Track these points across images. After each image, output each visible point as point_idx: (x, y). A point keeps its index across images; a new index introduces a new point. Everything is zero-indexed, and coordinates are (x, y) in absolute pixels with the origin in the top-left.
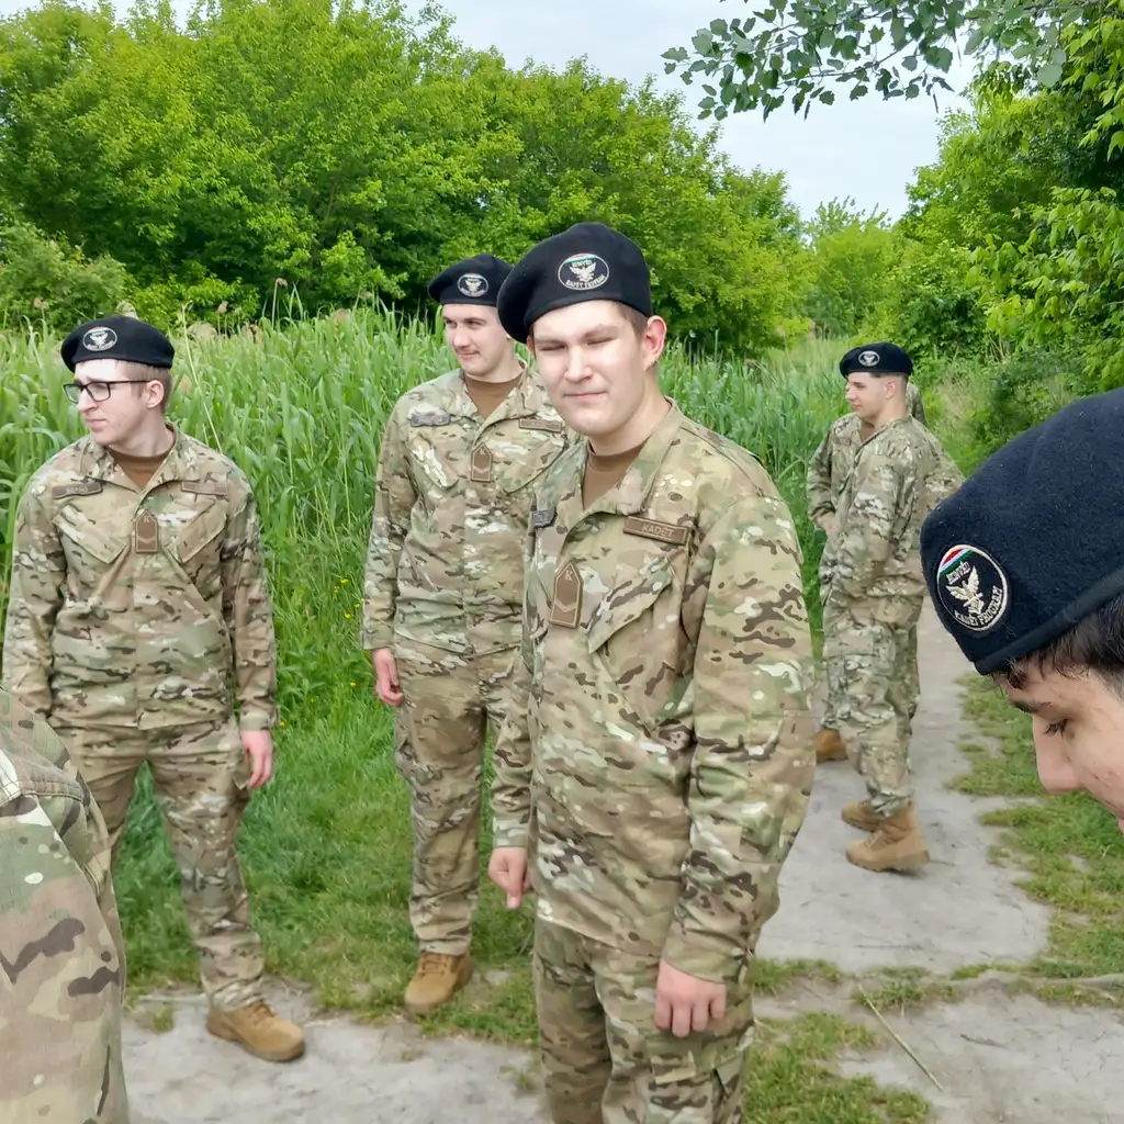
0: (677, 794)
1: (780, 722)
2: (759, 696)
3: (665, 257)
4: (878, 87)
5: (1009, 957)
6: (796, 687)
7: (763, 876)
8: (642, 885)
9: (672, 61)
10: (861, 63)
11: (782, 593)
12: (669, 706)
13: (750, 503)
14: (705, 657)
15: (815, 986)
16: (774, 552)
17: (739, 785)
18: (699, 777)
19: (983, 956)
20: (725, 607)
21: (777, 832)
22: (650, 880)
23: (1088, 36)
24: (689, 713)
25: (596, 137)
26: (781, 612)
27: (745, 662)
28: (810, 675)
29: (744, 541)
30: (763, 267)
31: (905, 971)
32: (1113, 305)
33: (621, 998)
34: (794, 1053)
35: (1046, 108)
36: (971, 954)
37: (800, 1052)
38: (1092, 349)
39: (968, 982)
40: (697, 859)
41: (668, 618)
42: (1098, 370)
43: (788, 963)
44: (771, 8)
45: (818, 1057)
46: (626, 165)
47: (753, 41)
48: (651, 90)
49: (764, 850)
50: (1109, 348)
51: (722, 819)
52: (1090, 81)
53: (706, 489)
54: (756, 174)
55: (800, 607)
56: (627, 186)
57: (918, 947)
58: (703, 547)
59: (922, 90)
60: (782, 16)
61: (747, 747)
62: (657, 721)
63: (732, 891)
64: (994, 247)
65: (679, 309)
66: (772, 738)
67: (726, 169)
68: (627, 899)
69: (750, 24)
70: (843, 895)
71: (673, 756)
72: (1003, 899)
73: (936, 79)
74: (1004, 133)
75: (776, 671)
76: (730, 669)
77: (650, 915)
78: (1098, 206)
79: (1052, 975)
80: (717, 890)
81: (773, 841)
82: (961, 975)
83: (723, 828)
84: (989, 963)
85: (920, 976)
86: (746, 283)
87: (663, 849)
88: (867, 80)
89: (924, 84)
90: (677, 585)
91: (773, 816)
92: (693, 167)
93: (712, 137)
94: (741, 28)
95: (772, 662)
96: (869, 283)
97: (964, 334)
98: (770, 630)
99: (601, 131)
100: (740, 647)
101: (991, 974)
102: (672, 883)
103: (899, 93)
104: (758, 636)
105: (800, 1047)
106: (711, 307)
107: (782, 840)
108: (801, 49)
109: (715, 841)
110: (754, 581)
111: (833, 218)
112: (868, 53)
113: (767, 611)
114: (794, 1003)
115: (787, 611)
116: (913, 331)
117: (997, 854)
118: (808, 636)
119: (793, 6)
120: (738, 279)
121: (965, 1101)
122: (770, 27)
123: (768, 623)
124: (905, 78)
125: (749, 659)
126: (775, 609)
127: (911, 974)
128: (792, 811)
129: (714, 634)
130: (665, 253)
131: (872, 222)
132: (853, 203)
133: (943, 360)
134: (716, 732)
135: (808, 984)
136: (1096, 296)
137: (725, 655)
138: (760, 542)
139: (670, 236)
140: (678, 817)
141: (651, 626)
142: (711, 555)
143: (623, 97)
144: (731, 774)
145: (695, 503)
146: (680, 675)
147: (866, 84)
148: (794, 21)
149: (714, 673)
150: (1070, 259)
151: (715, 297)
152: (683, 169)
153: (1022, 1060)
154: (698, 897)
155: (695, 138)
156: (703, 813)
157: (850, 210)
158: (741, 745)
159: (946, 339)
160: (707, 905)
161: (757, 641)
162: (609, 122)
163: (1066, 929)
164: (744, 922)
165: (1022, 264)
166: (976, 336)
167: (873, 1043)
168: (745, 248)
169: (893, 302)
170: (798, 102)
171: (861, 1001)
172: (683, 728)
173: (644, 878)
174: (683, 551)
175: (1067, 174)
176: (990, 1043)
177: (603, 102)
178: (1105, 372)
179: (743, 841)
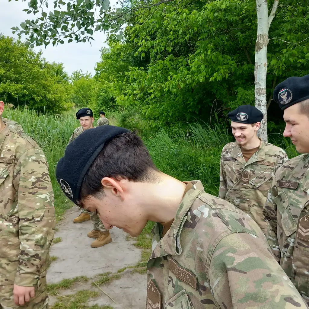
0: (16, 237)
1: (44, 210)
2: (38, 204)
3: (30, 87)
4: (75, 39)
5: (132, 264)
6: (49, 200)
7: (43, 254)
8: (8, 264)
9: (14, 30)
10: (70, 33)
11: (42, 174)
12: (11, 211)
13: (31, 150)
14: (20, 195)
15: (81, 283)
16: (39, 163)
17: (33, 229)
18: (21, 229)
19: (125, 265)
20: (25, 179)
21: (46, 241)
22: (10, 263)
23: (133, 29)
24: (17, 212)
25: (5, 53)
26: (42, 179)
27: (32, 195)
28: (52, 196)
29: (30, 160)
30: (59, 89)
31: (105, 274)
32: (146, 97)
33: (6, 300)
34: (76, 303)
35: (126, 46)
36: (122, 265)
37: (77, 302)
38: (143, 108)
39: (121, 273)
40: (23, 253)
41: (9, 185)
42: (145, 113)
43: (73, 278)
44: (42, 17)
45: (82, 303)
46: (15, 61)
47: (38, 26)
48: (20, 40)
49: (42, 246)
50: (147, 107)
51: (29, 240)
52: (136, 40)
53: (18, 147)
54: (54, 63)
55: (48, 178)
56: (16, 67)
57: (109, 267)
58: (18, 163)
59: (87, 40)
60: (46, 19)
61: (35, 219)
62: (8, 216)
63: (33, 260)
64: (117, 82)
65: (35, 101)
66: (42, 215)
67: (45, 62)
68: (3, 270)
69: (37, 21)
70: (88, 257)
71: (14, 225)
72: (130, 249)
73: (90, 37)
74: (116, 53)
75: (43, 196)
76: (28, 197)
77: (11, 273)
78: (140, 71)
79: (142, 266)
80: (29, 260)
81: (45, 243)
82: (119, 272)
83: (29, 243)
84: (127, 267)
85: (109, 274)
86: (54, 93)
87: (13, 252)
88: (72, 37)
89: (87, 39)
90: (11, 175)
91: (44, 236)
92: (35, 61)
93: (40, 53)
94: (35, 22)
95: (41, 194)
96: (88, 93)
97: (114, 106)
98: (39, 185)
99: (6, 51)
100: (31, 191)
101: (127, 269)
102: (17, 262)
103: (81, 41)
104: (36, 187)
105: (77, 301)
106: (44, 100)
107: (47, 243)
108: (52, 28)
109: (28, 247)
110: (34, 172)
111: (77, 76)
112: (71, 30)
113: (38, 180)
114: (75, 289)
115: (44, 179)
116: (101, 105)
117: (128, 238)
118: (51, 186)
119: (49, 16)
120: (52, 92)
121: (122, 304)
122: (43, 22)
123: (39, 183)
124: (82, 37)
125: (33, 194)
126: (41, 179)
127: (106, 274)
128: (50, 235)
129: (23, 187)
130: (29, 85)
131: (87, 76)
132: (82, 72)
133: (109, 112)
134: (25, 215)
135: (79, 283)
136: (142, 95)
137: (26, 193)
138: (35, 161)
139: (30, 80)
140: (17, 243)
141: (4, 188)
142: (20, 165)
143: (12, 42)
144: (31, 227)
145: (15, 151)
146: (14, 201)
147: (72, 39)
148: (49, 20)
149: (23, 199)
150: (135, 85)
151: (45, 98)
152: (33, 62)
153: (136, 290)
154: (23, 264)
155: (35, 54)
156: (23, 240)
157: (81, 73)
158: (33, 218)
159: (109, 107)
160: (26, 265)
161: (36, 188)
162: (9, 49)
163: (146, 254)
164: (37, 268)
165: (124, 87)
166: (117, 106)
167: (97, 295)
168: (53, 84)
169: (95, 98)
170: (54, 43)
171: (94, 284)
172: (16, 217)
173: (8, 262)
174: (12, 165)
175: (133, 64)
176: (128, 288)
177: (6, 43)
178: (147, 113)
179: (35, 245)
